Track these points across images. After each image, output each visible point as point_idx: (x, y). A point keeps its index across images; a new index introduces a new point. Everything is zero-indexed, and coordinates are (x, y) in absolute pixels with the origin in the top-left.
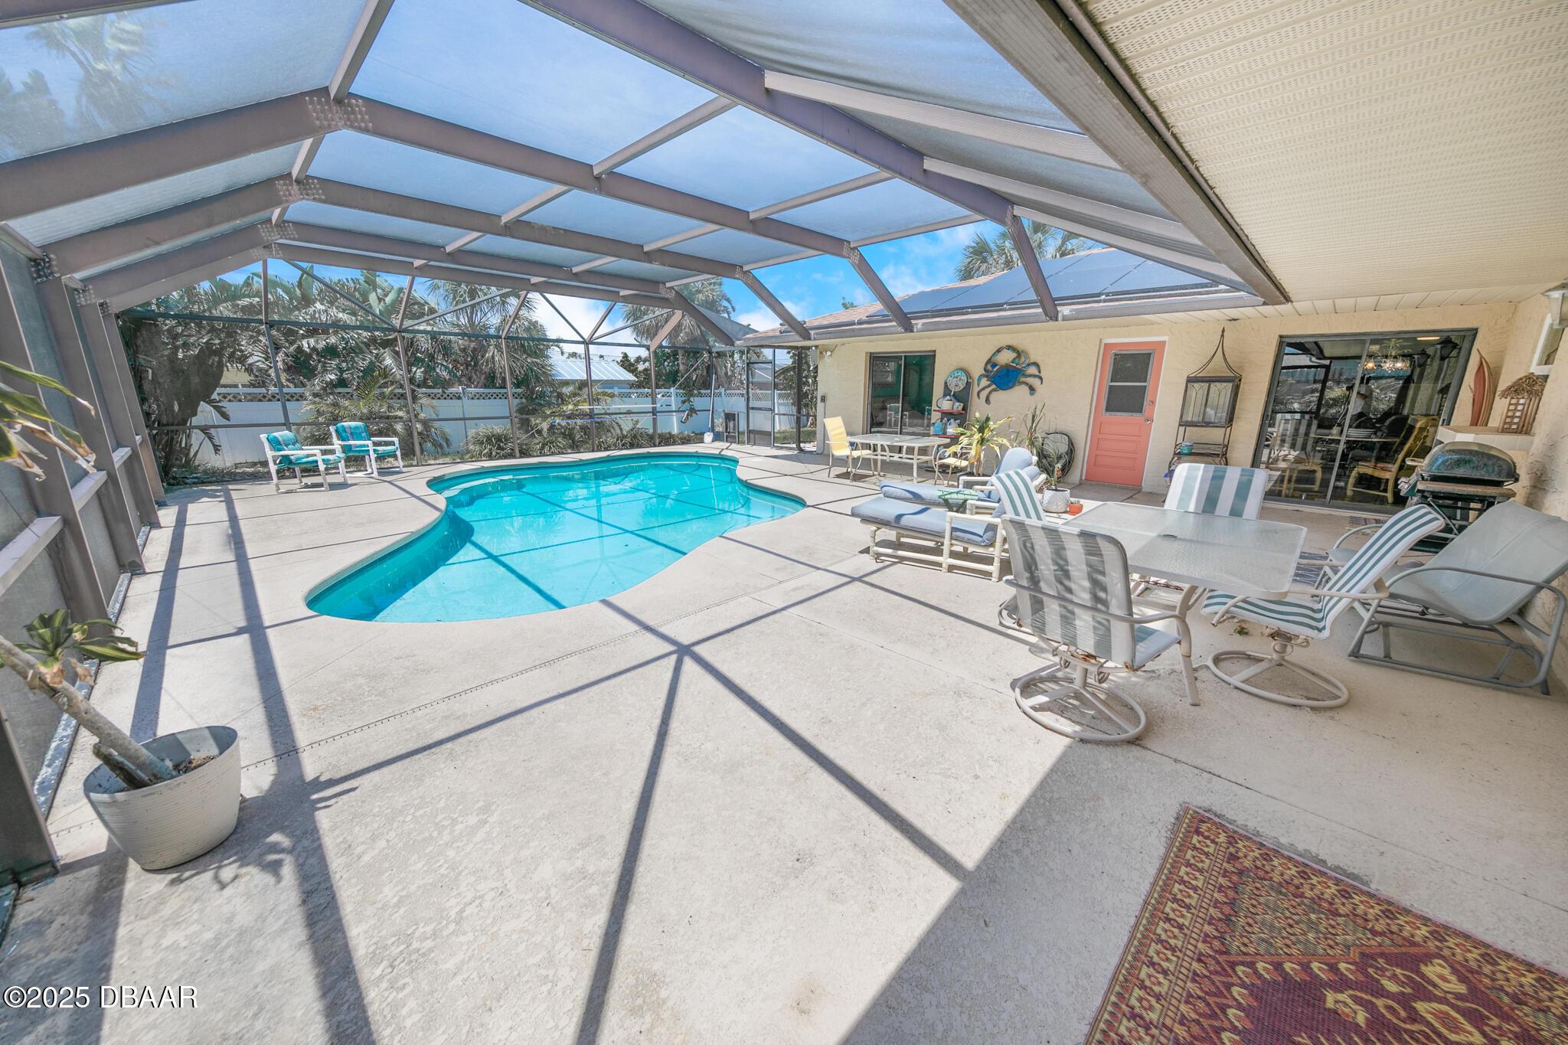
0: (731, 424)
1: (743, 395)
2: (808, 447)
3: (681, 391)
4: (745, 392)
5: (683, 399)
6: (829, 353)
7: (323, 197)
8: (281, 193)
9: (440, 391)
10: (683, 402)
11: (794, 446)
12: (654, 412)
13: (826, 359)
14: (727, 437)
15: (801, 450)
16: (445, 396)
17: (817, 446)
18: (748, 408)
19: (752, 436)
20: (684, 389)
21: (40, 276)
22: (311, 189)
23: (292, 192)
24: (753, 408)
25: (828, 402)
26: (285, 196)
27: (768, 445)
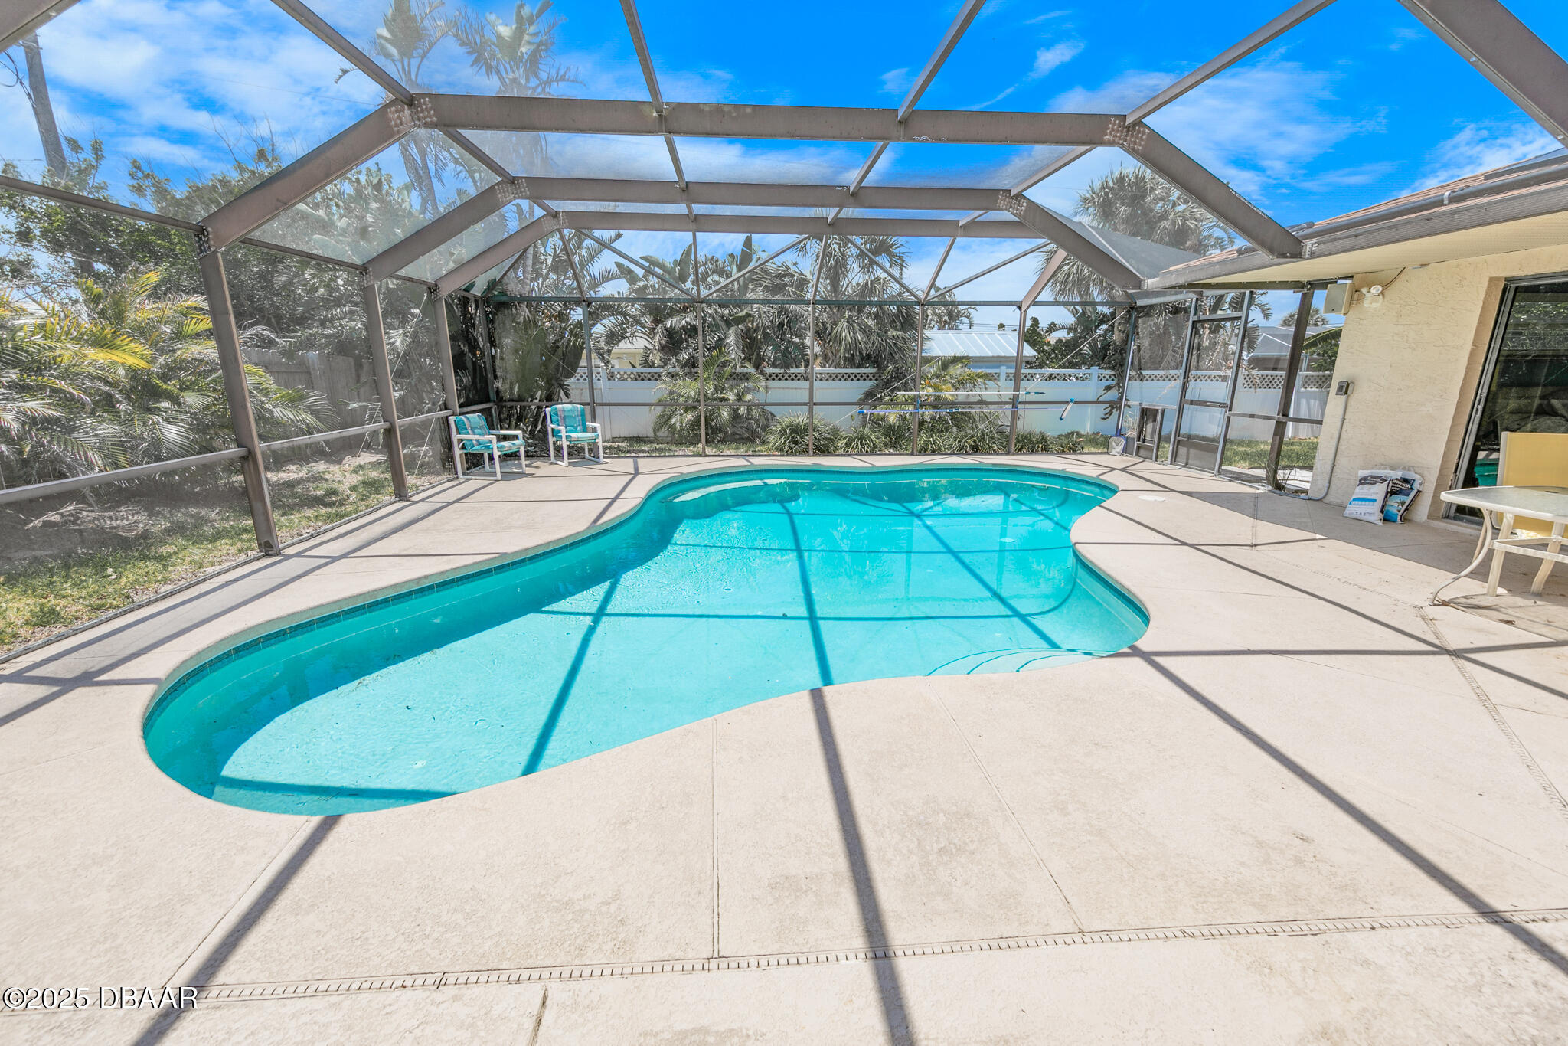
0: (1149, 428)
1: (1224, 379)
2: (1298, 478)
3: (1108, 372)
4: (1229, 373)
5: (1110, 383)
6: (1376, 289)
7: (435, 119)
8: (393, 123)
9: (782, 371)
10: (1108, 388)
11: (1262, 473)
12: (1015, 402)
13: (1366, 303)
14: (1139, 448)
15: (1279, 487)
16: (786, 376)
17: (1313, 482)
18: (1182, 402)
19: (1183, 450)
20: (1113, 368)
21: (201, 252)
22: (422, 111)
23: (404, 119)
24: (1192, 402)
25: (1357, 395)
26: (396, 125)
27: (1208, 469)
